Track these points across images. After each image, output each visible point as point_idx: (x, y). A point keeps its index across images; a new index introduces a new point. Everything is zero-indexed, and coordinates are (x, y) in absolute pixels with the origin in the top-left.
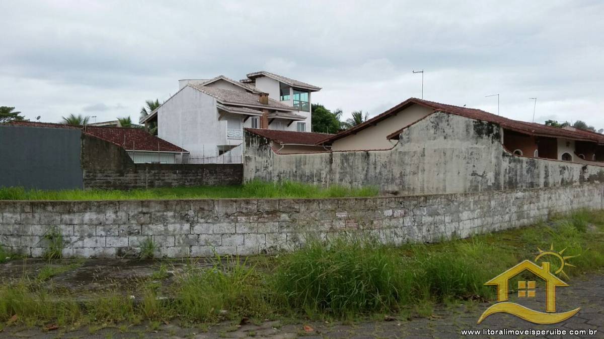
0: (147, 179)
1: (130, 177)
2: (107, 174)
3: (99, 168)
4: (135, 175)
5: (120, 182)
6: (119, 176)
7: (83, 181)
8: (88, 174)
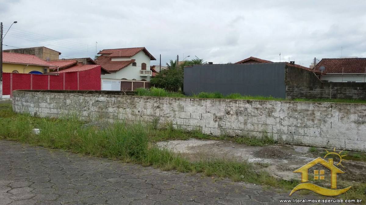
0: (331, 93)
1: (317, 91)
2: (301, 89)
3: (295, 85)
4: (322, 90)
5: (310, 94)
6: (309, 90)
7: (286, 92)
8: (289, 88)
